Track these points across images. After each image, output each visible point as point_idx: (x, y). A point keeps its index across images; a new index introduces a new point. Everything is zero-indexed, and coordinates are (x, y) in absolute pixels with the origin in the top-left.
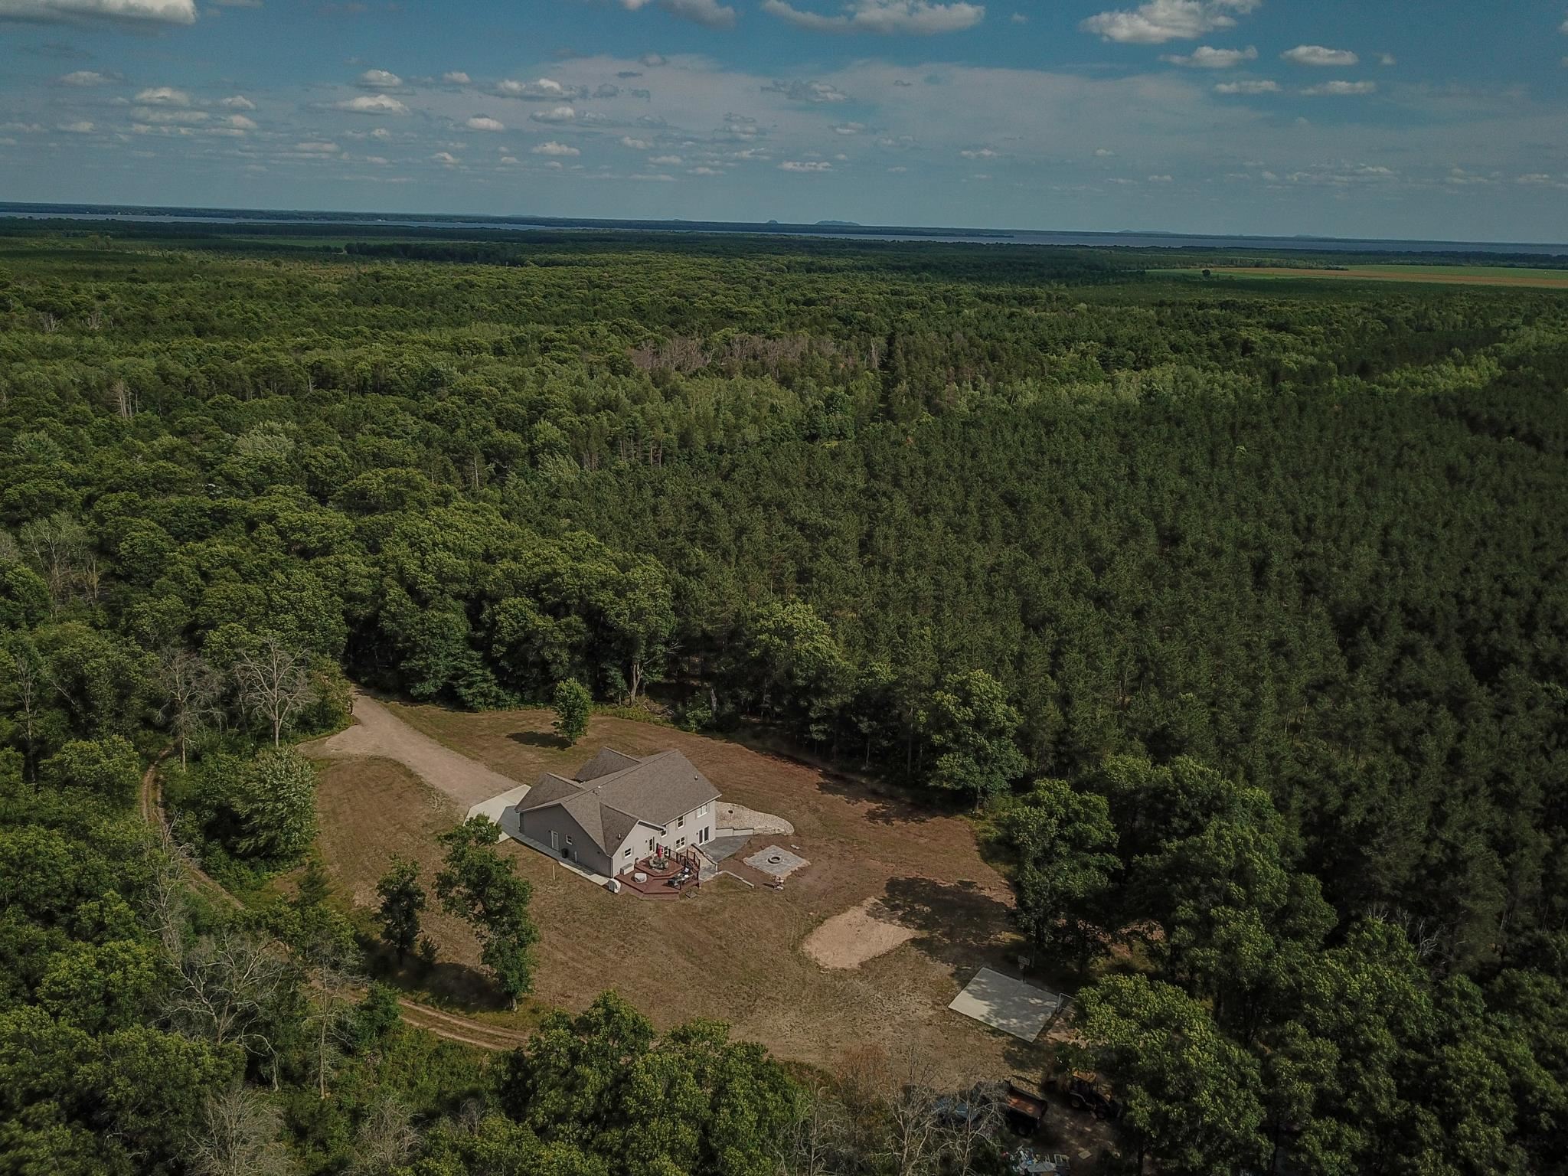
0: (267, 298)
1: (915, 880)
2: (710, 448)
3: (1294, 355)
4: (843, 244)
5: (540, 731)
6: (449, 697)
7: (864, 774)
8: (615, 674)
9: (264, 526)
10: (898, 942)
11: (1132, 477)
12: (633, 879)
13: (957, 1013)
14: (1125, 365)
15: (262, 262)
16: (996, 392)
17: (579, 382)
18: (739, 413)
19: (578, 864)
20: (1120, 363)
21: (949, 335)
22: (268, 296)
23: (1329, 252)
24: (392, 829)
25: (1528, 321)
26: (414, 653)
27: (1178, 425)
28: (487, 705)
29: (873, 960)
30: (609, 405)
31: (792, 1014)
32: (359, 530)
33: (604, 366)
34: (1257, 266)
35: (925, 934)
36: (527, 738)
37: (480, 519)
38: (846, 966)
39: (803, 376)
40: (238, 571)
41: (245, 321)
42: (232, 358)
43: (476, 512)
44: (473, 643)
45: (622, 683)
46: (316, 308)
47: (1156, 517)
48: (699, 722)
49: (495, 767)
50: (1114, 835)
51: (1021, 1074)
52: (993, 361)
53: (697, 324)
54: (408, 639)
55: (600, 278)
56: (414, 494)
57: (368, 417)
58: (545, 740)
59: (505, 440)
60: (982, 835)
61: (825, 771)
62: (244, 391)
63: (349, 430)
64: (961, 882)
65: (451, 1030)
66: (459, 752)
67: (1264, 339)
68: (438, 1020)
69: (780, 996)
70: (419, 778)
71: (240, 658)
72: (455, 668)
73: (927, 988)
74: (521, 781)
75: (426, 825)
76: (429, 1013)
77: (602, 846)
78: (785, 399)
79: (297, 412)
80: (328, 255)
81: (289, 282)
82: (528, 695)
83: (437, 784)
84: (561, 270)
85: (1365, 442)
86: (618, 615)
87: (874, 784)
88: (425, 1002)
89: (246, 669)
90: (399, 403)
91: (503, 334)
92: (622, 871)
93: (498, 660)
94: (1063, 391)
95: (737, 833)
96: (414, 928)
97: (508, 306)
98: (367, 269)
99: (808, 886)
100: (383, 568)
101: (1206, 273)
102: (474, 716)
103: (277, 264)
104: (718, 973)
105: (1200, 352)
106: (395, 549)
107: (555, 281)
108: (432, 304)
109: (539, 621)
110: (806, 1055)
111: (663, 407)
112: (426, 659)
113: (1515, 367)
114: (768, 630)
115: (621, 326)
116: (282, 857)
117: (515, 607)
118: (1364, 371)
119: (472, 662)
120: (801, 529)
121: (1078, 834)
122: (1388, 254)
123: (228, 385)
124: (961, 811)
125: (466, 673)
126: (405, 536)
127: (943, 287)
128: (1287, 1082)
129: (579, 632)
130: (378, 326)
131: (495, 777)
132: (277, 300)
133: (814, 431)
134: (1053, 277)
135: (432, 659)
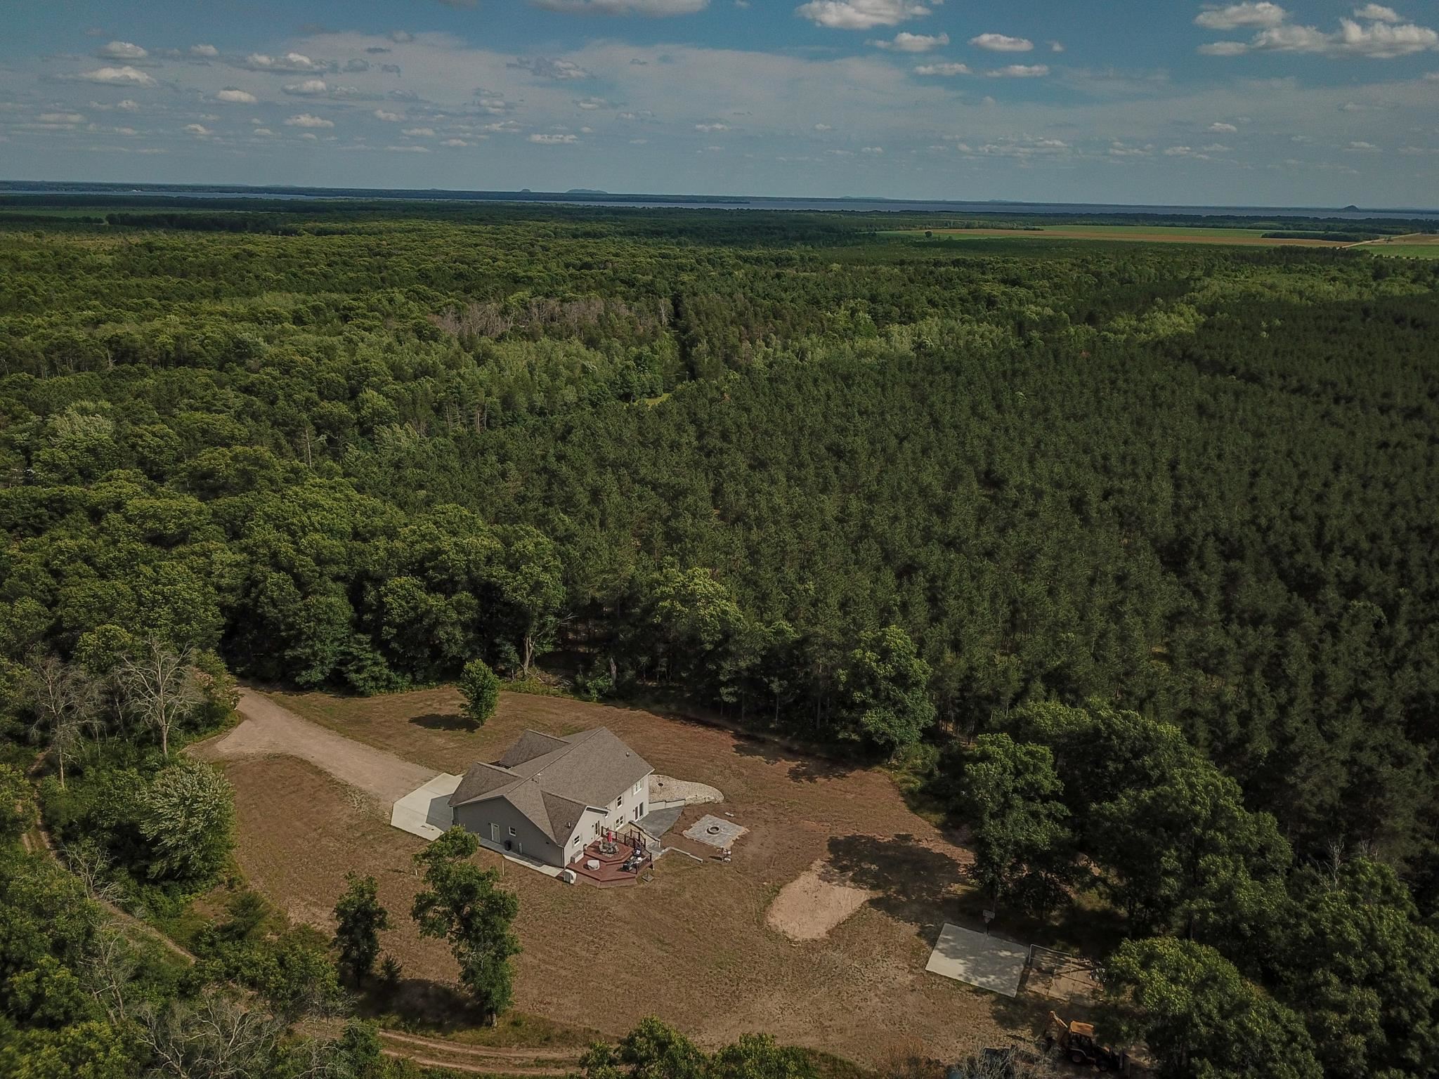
0: (38, 270)
1: (854, 837)
2: (531, 410)
3: (1032, 307)
4: (599, 211)
5: (442, 713)
6: (339, 683)
7: (775, 732)
8: (509, 649)
9: (112, 515)
10: (857, 905)
11: (935, 422)
12: (586, 867)
13: (936, 974)
14: (892, 321)
15: (21, 235)
16: (785, 349)
17: (389, 348)
18: (555, 375)
19: (524, 855)
20: (888, 317)
21: (731, 295)
22: (37, 269)
23: (1024, 215)
24: (313, 834)
25: (1208, 274)
26: (300, 640)
27: (958, 374)
28: (378, 688)
29: (838, 926)
30: (424, 371)
31: (778, 995)
32: (215, 514)
33: (410, 333)
34: (968, 227)
35: (880, 894)
36: (431, 722)
37: (338, 495)
38: (815, 936)
39: (607, 337)
40: (93, 565)
41: (21, 296)
42: (19, 334)
43: (332, 488)
44: (357, 626)
45: (515, 658)
46: (92, 281)
47: (971, 461)
48: (600, 691)
49: (407, 756)
50: (1058, 782)
51: (1014, 1033)
52: (775, 318)
53: (490, 288)
54: (291, 626)
55: (378, 246)
56: (263, 472)
57: (184, 392)
58: (450, 723)
59: (335, 410)
60: (904, 786)
61: (736, 732)
62: (38, 367)
63: (165, 406)
64: (897, 836)
65: (431, 1055)
66: (364, 742)
67: (1004, 293)
68: (415, 1047)
69: (761, 977)
70: (329, 775)
71: (119, 661)
72: (343, 653)
73: (899, 951)
74: (440, 769)
75: (350, 827)
76: (403, 1039)
77: (551, 836)
78: (594, 360)
79: (106, 389)
80: (91, 226)
81: (56, 254)
82: (419, 677)
83: (351, 781)
84: (337, 239)
85: (1120, 383)
86: (515, 590)
87: (786, 742)
88: (396, 1027)
89: (128, 674)
90: (210, 377)
91: (296, 303)
92: (572, 859)
93: (388, 642)
94: (846, 346)
95: (670, 805)
96: (373, 947)
97: (295, 275)
98: (135, 239)
99: (754, 855)
100: (252, 553)
101: (928, 234)
102: (366, 701)
103: (39, 236)
104: (694, 959)
105: (953, 306)
106: (262, 533)
107: (335, 250)
108: (214, 274)
109: (431, 601)
110: (804, 1039)
111: (478, 370)
112: (312, 647)
113: (1213, 314)
114: (670, 596)
115: (418, 293)
116: (198, 876)
117: (402, 587)
118: (1091, 319)
119: (362, 646)
120: (654, 489)
121: (1029, 784)
122: (1072, 215)
123: (21, 363)
124: (879, 763)
125: (355, 658)
126: (268, 517)
127: (706, 251)
128: (1339, 1037)
129: (470, 608)
130: (165, 297)
131: (409, 766)
132: (47, 271)
133: (627, 390)
134: (796, 239)
135: (318, 646)
